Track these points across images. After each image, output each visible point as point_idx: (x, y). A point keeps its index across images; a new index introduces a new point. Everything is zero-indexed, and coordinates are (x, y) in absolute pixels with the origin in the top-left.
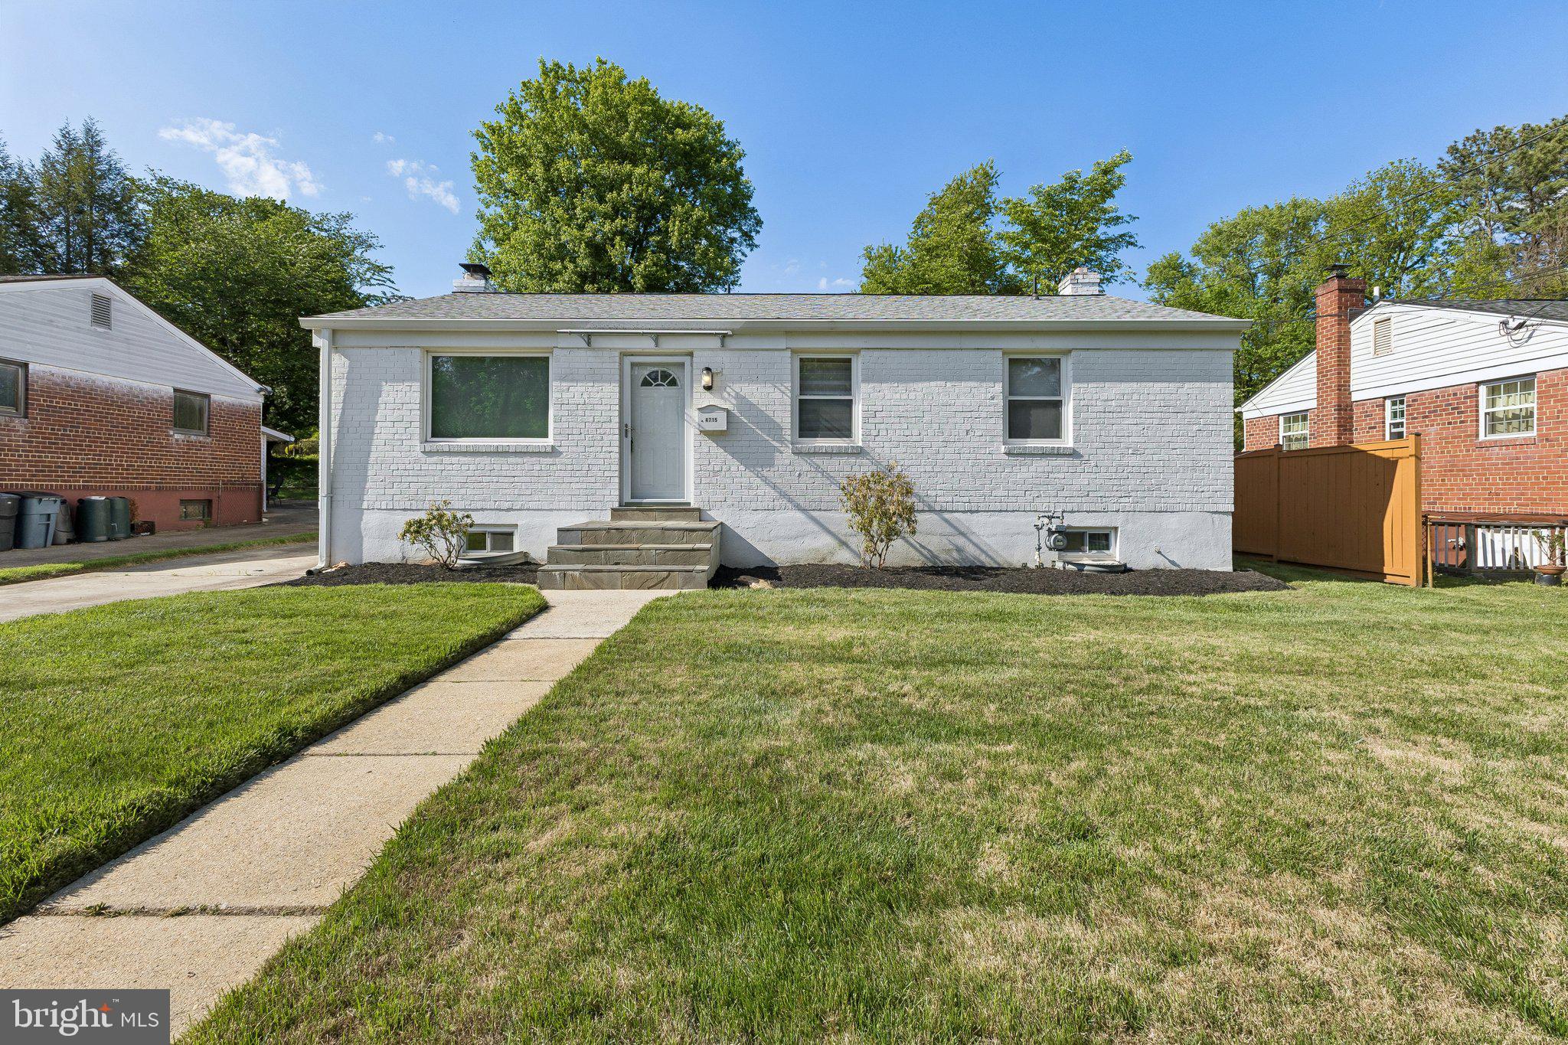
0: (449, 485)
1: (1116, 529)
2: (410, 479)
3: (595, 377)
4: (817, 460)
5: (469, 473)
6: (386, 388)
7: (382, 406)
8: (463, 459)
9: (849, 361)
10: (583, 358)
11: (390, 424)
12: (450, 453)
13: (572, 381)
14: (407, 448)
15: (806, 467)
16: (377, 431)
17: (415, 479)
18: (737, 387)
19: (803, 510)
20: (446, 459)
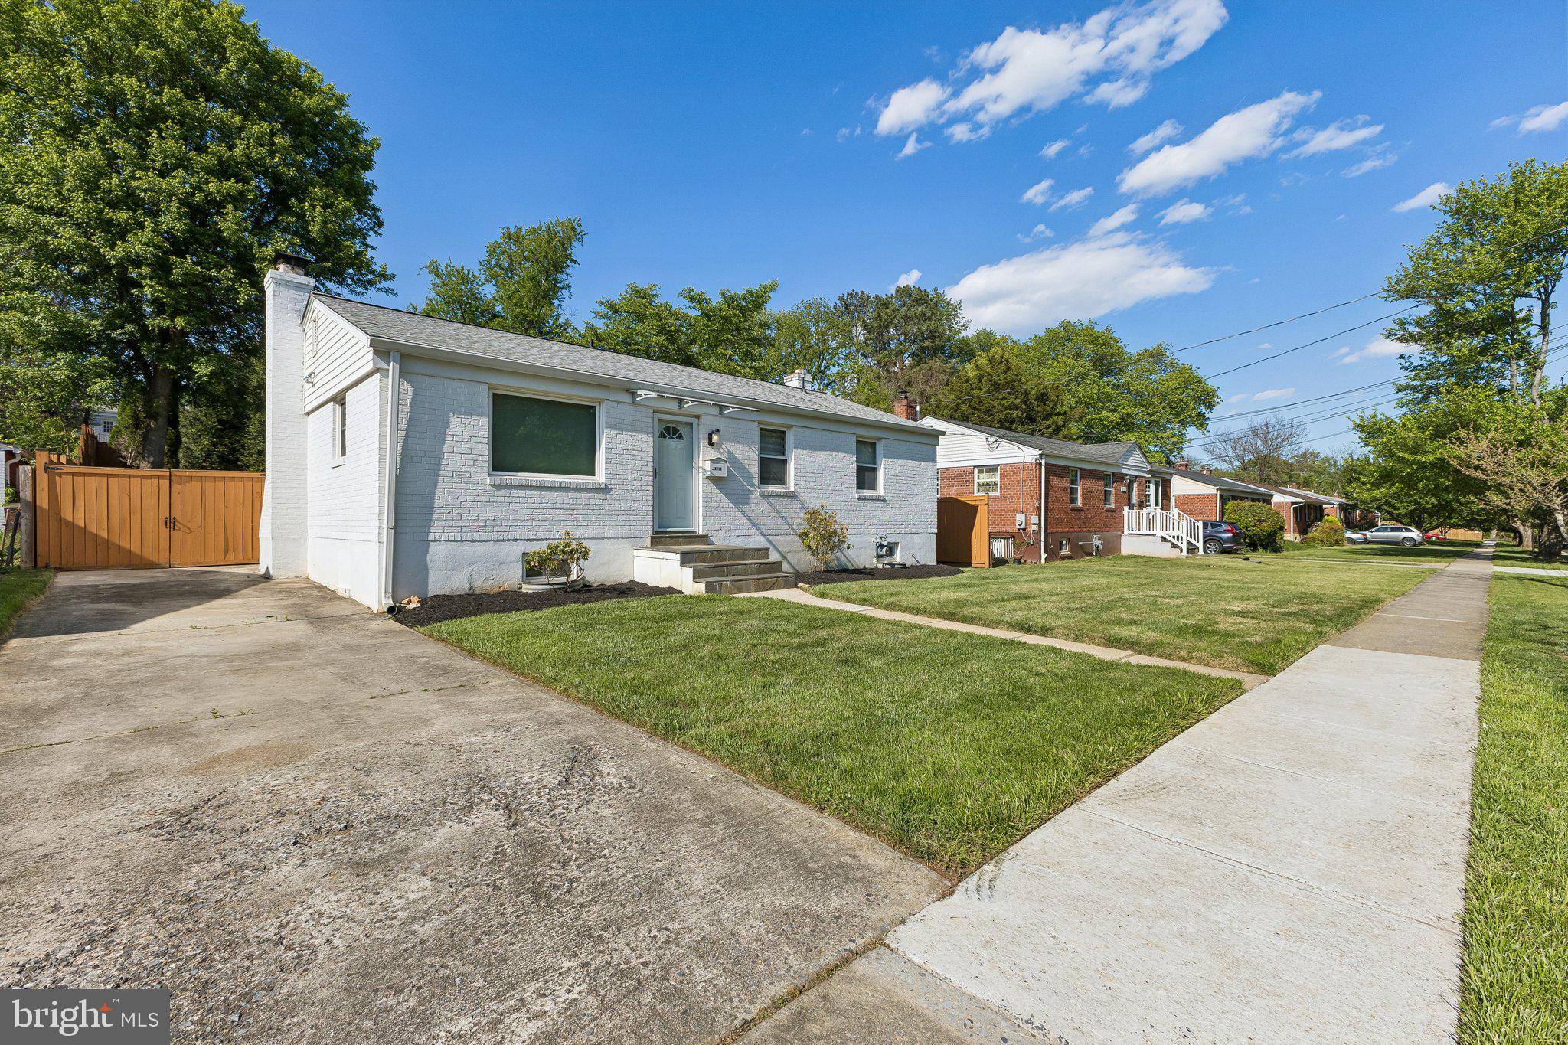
0: (516, 517)
1: (897, 544)
2: (478, 511)
3: (635, 428)
4: (772, 500)
5: (534, 506)
6: (454, 419)
7: (449, 438)
8: (529, 493)
9: (784, 432)
10: (626, 412)
11: (458, 456)
12: (518, 487)
13: (619, 429)
14: (476, 481)
15: (766, 505)
16: (444, 462)
17: (483, 511)
18: (727, 445)
19: (764, 535)
20: (514, 492)
